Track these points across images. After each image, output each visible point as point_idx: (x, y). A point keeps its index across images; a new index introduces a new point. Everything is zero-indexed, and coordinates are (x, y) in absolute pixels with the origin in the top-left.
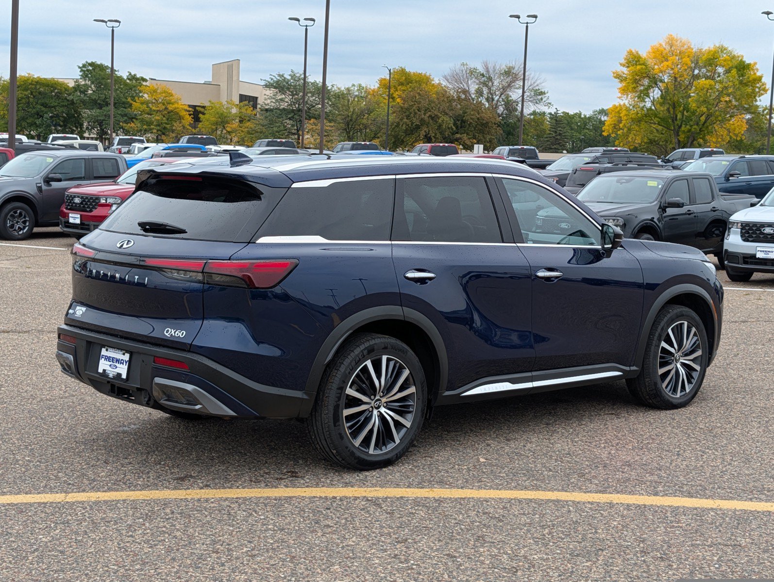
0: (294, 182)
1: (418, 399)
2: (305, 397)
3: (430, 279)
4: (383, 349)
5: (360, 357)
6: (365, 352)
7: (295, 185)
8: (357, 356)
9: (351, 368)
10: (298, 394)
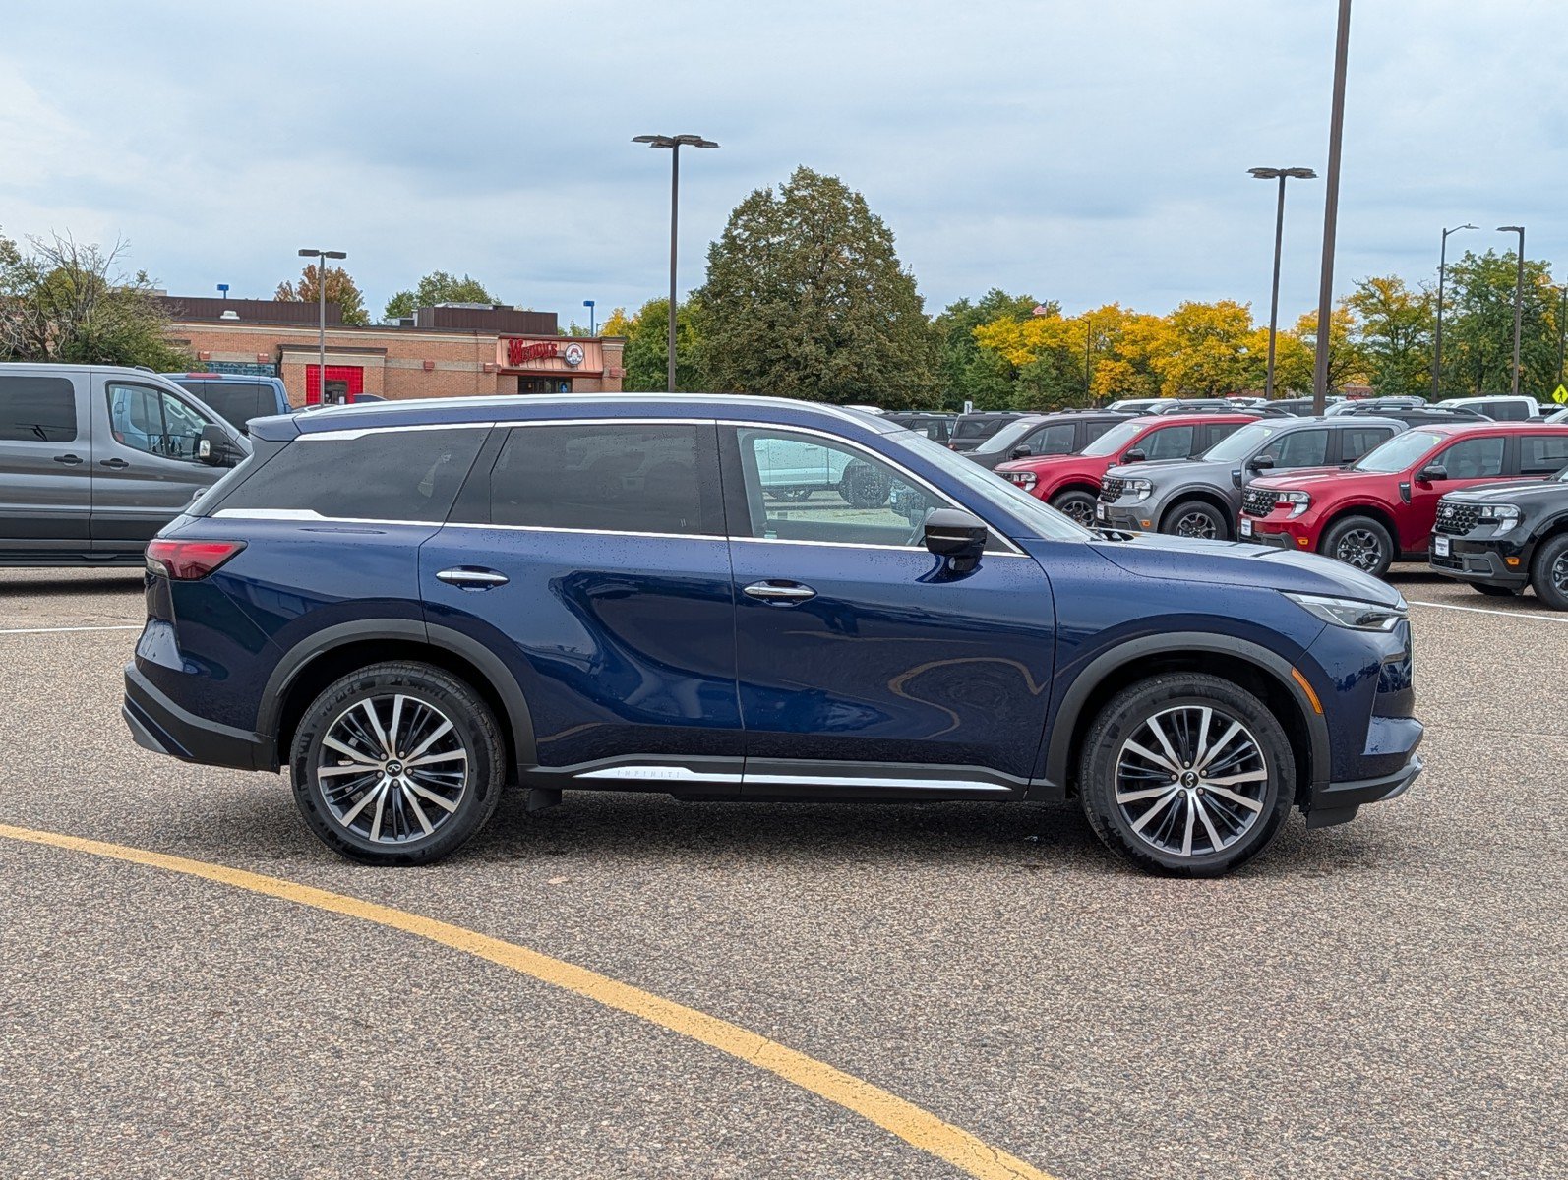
0: (301, 433)
1: (472, 770)
2: (255, 740)
3: (497, 583)
4: (393, 684)
5: (347, 693)
6: (356, 686)
7: (301, 438)
8: (342, 689)
9: (328, 707)
10: (246, 735)
